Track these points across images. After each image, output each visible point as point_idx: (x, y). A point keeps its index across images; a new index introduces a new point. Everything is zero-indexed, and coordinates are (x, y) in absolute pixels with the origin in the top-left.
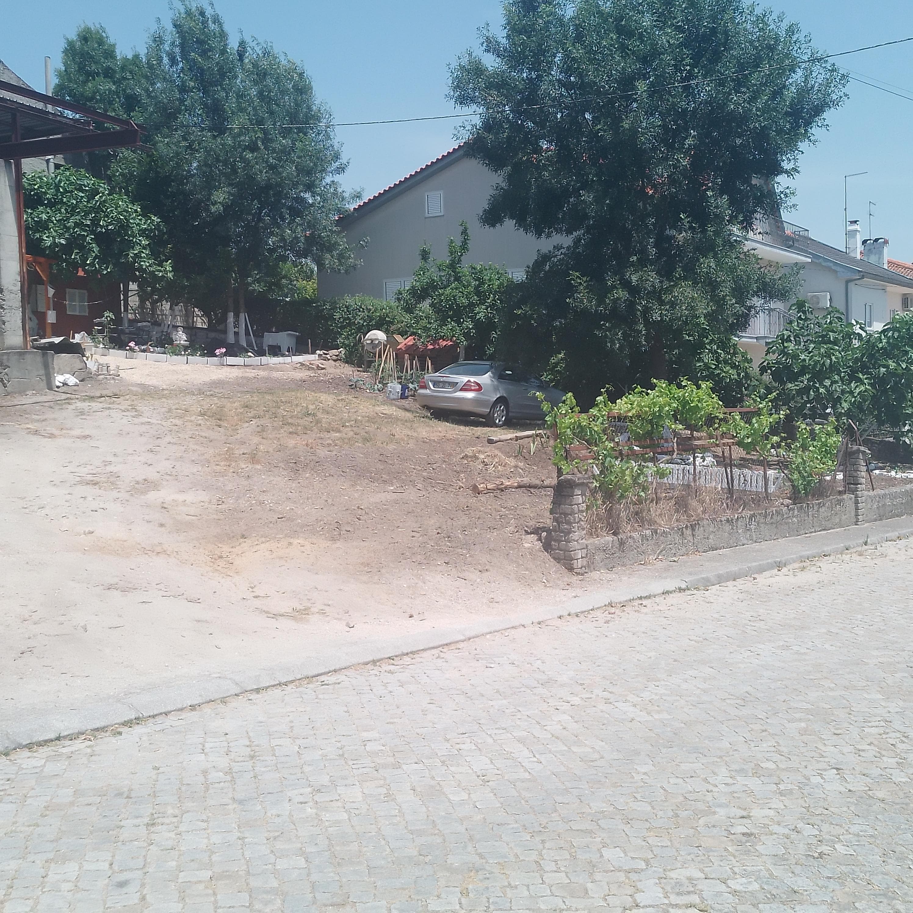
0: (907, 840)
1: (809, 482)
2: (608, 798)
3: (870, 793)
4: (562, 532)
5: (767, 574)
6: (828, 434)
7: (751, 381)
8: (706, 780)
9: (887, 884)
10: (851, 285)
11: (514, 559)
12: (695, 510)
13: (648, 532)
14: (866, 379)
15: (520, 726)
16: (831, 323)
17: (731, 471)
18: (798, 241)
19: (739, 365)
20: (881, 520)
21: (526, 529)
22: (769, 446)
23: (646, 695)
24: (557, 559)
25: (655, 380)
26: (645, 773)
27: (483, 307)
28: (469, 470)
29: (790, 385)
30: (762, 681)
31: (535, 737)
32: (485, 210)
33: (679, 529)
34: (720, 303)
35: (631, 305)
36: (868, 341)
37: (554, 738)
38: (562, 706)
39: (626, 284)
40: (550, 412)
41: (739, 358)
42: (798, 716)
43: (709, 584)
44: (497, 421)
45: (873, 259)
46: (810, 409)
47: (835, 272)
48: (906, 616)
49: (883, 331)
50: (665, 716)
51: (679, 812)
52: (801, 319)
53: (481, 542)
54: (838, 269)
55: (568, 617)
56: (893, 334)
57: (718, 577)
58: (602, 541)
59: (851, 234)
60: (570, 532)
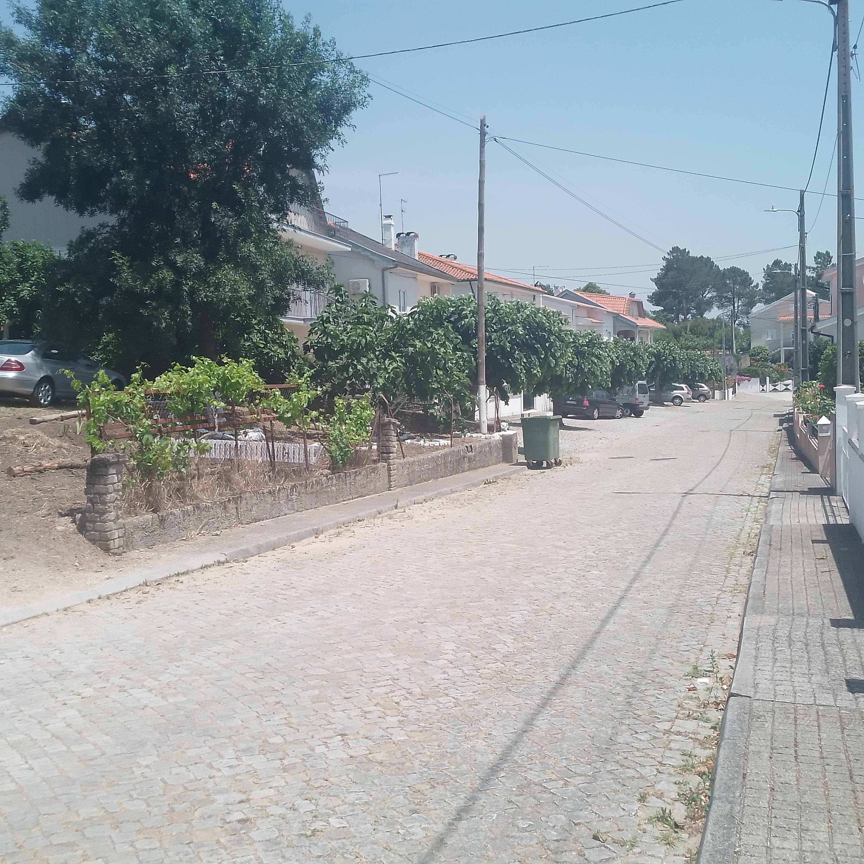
0: (399, 803)
1: (346, 453)
2: (101, 801)
3: (370, 756)
4: (97, 513)
5: (305, 541)
6: (364, 408)
7: (298, 359)
8: (210, 766)
9: (375, 854)
10: (387, 273)
11: (45, 543)
12: (238, 484)
13: (190, 508)
14: (398, 357)
15: (17, 729)
16: (366, 306)
17: (273, 445)
18: (338, 231)
19: (286, 345)
20: (411, 485)
21: (60, 511)
22: (308, 420)
23: (165, 678)
24: (93, 541)
25: (194, 357)
26: (147, 766)
27: (28, 285)
28: (7, 452)
29: (330, 363)
30: (284, 651)
31: (32, 740)
32: (22, 185)
33: (221, 503)
34: (260, 286)
35: (177, 285)
36: (398, 322)
37: (54, 738)
38: (71, 700)
39: (172, 265)
40: (81, 390)
41: (285, 338)
42: (312, 683)
43: (248, 555)
44: (42, 402)
45: (406, 251)
46: (349, 385)
47: (373, 260)
48: (423, 573)
49: (411, 314)
50: (181, 698)
51: (175, 806)
52: (339, 302)
53: (9, 527)
54: (375, 258)
55: (99, 600)
56: (419, 316)
57: (258, 548)
58: (141, 519)
59: (386, 228)
60: (104, 512)
